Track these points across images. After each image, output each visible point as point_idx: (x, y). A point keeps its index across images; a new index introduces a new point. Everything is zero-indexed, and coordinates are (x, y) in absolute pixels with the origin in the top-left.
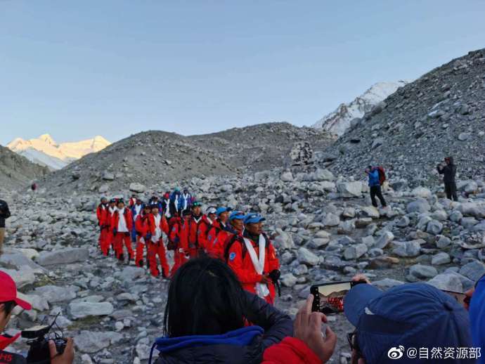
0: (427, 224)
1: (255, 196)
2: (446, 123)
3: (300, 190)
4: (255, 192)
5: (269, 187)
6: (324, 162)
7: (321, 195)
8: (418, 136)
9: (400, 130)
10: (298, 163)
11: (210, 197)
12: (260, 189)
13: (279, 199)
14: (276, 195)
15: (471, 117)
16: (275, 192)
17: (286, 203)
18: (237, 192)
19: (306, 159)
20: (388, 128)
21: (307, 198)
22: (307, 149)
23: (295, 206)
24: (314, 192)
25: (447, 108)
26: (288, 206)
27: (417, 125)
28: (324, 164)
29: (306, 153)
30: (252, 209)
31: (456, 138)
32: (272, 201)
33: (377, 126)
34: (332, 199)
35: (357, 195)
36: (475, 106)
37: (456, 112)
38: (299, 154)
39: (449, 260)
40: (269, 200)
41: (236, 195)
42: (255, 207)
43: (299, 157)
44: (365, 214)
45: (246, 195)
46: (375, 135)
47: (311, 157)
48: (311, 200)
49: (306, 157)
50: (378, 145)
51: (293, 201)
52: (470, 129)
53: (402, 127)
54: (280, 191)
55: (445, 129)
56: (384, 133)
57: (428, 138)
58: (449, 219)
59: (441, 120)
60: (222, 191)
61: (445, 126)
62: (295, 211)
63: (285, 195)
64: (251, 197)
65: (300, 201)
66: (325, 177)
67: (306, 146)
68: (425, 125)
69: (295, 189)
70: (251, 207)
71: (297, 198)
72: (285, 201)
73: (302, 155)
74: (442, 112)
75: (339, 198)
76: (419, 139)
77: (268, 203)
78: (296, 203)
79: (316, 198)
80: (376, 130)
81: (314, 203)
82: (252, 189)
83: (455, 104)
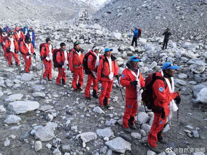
0: (167, 59)
1: (68, 34)
2: (150, 11)
3: (92, 34)
4: (68, 32)
5: (75, 30)
6: (94, 20)
7: (102, 37)
8: (138, 15)
9: (130, 10)
10: (82, 19)
11: (43, 31)
12: (70, 31)
13: (82, 37)
14: (80, 35)
15: (160, 10)
16: (79, 33)
17: (85, 40)
18: (58, 31)
19: (85, 18)
20: (124, 8)
21: (95, 38)
22: (86, 13)
23: (90, 41)
24: (98, 36)
25: (151, 4)
26: (87, 41)
27: (138, 9)
28: (95, 21)
29: (85, 14)
30: (68, 41)
31: (154, 18)
32: (78, 38)
33: (119, 7)
34: (107, 40)
35: (119, 39)
36: (162, 5)
37: (154, 6)
38: (83, 15)
39: (187, 77)
40: (77, 37)
41: (58, 32)
42: (69, 40)
43: (82, 16)
44: (130, 50)
45: (63, 33)
46: (118, 11)
47: (88, 17)
48: (98, 39)
49: (85, 16)
50: (120, 16)
51: (89, 39)
52: (160, 15)
53: (131, 9)
54: (82, 33)
55: (150, 13)
56: (122, 10)
57: (142, 16)
58: (175, 57)
59: (148, 9)
60: (48, 29)
61: (150, 12)
62: (91, 44)
63: (85, 36)
64: (67, 34)
65: (92, 39)
66: (98, 28)
67: (85, 11)
68: (141, 10)
69: (89, 33)
70: (67, 40)
71: (90, 37)
72: (85, 38)
73: (84, 15)
74: (148, 5)
75: (110, 40)
76: (138, 16)
77: (76, 38)
78: (90, 40)
79: (100, 39)
80: (118, 8)
81: (99, 41)
82: (67, 31)
83: (154, 3)
